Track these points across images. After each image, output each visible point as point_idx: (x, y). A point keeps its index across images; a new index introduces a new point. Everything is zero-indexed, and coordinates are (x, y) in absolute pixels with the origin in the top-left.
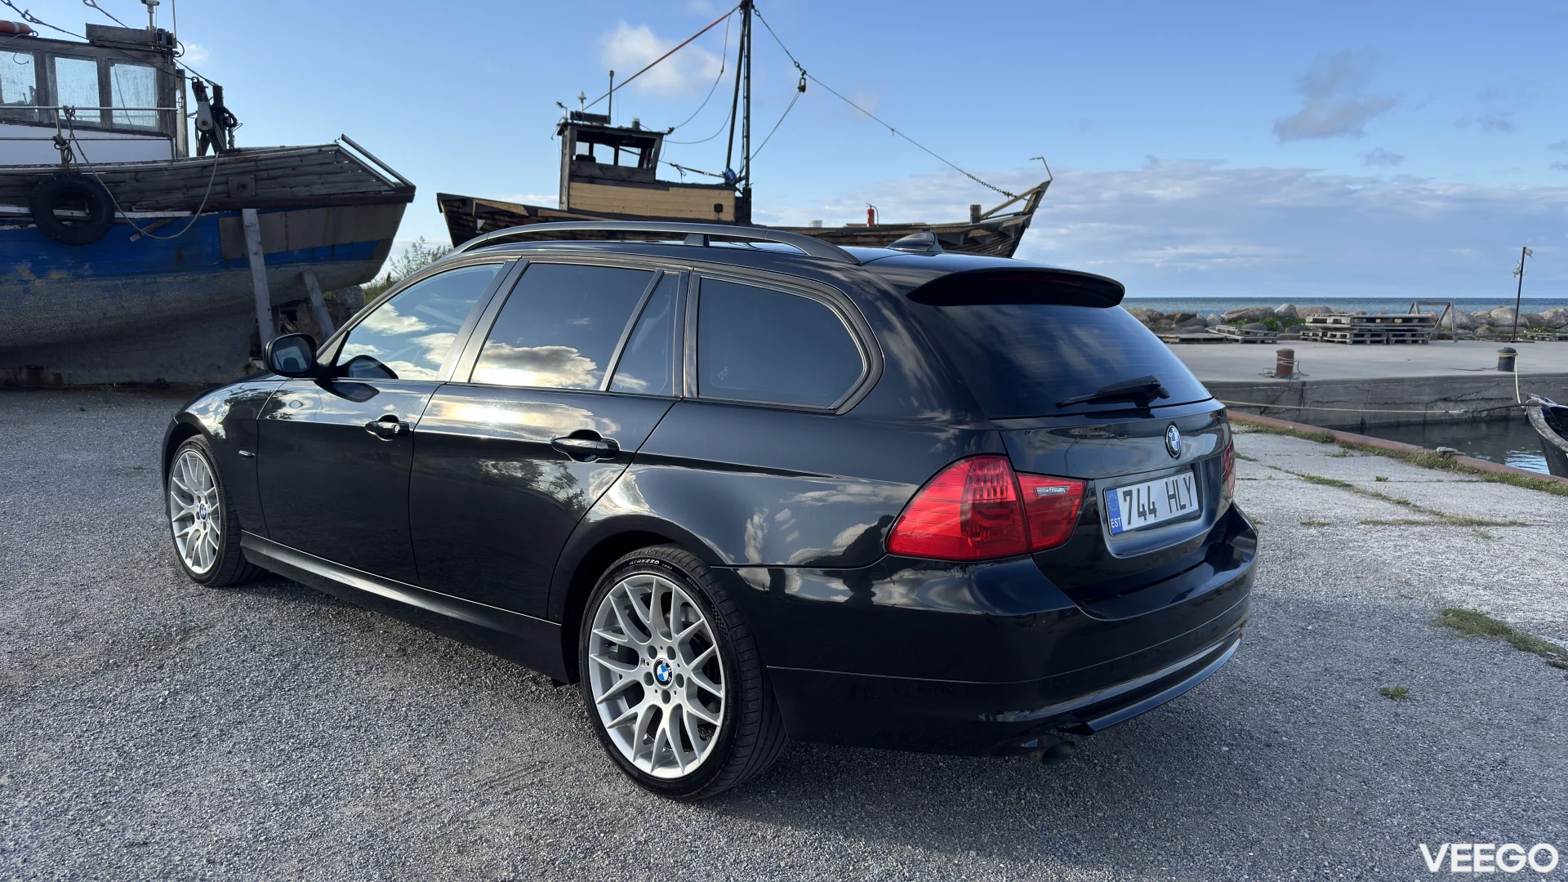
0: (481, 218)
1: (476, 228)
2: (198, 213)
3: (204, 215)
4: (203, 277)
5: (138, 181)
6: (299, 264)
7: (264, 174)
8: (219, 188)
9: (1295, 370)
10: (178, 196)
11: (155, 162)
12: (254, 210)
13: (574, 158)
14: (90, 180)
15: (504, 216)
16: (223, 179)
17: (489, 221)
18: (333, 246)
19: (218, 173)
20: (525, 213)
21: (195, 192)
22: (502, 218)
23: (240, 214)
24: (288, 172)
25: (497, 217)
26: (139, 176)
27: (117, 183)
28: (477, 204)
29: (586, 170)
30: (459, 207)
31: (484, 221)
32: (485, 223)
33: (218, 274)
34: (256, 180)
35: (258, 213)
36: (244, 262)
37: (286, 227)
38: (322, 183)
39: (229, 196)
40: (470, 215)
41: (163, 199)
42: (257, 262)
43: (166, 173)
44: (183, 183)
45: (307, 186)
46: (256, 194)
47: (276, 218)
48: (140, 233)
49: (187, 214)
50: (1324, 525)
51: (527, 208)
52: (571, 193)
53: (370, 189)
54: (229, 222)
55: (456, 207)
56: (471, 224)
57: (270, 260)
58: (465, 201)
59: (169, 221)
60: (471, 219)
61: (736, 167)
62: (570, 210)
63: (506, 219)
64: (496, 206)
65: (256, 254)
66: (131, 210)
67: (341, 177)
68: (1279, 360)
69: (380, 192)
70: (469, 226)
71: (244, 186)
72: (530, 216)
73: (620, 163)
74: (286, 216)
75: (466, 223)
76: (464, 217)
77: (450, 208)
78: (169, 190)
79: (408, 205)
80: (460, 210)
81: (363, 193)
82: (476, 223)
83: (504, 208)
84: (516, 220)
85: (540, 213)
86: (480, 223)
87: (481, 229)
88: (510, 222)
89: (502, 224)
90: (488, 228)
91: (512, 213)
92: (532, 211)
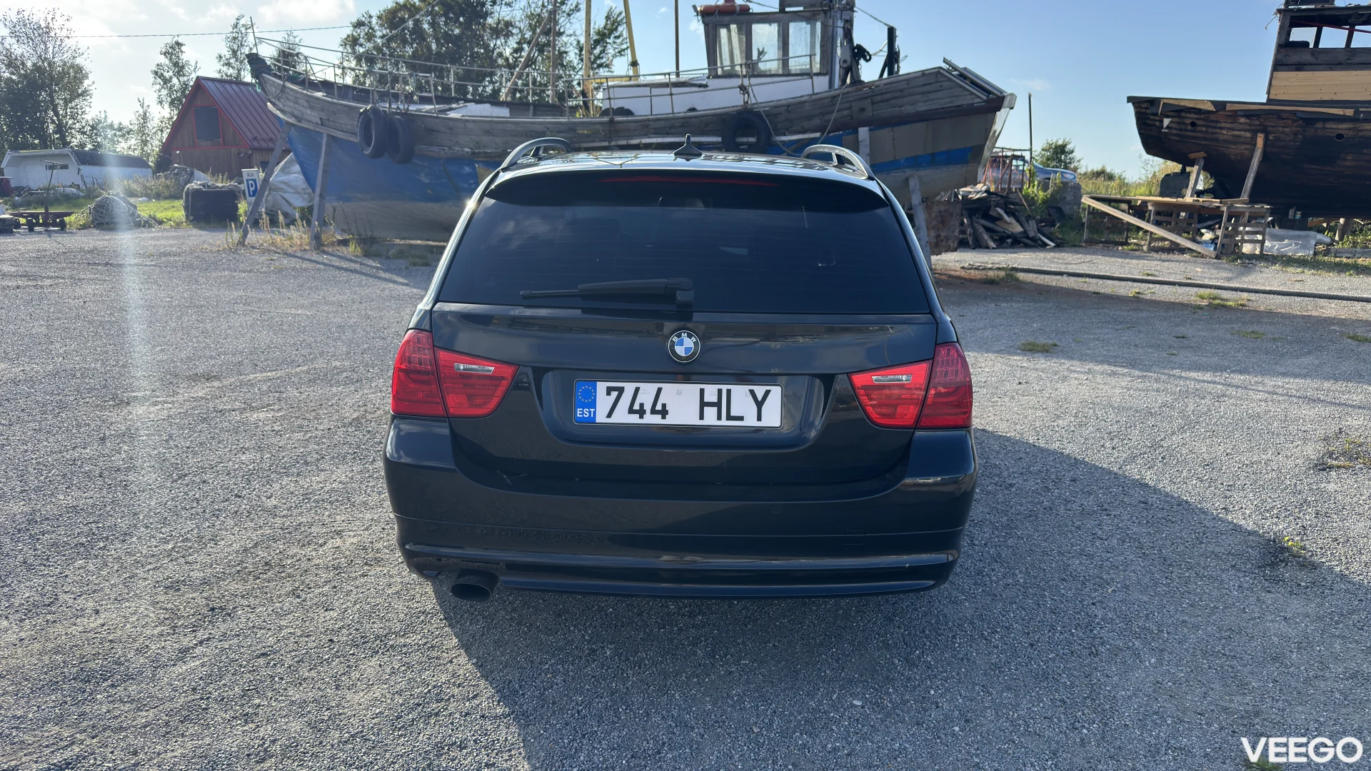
0: (1167, 117)
1: (1162, 127)
2: (825, 134)
5: (789, 112)
6: (905, 170)
7: (878, 98)
8: (846, 112)
11: (802, 96)
12: (866, 129)
13: (1289, 47)
14: (758, 115)
15: (1190, 113)
16: (847, 105)
17: (1176, 120)
18: (933, 154)
19: (843, 101)
20: (1212, 108)
21: (827, 117)
23: (857, 132)
24: (898, 94)
26: (790, 108)
27: (776, 115)
28: (1164, 103)
30: (1147, 108)
31: (1170, 120)
34: (873, 103)
35: (870, 130)
37: (894, 140)
38: (924, 101)
39: (852, 118)
40: (1156, 114)
41: (806, 125)
43: (807, 104)
44: (819, 111)
45: (912, 105)
46: (871, 115)
47: (885, 133)
49: (818, 135)
51: (1214, 103)
52: (1273, 83)
53: (964, 103)
54: (849, 138)
55: (1144, 108)
56: (1157, 123)
57: (881, 167)
58: (1153, 102)
59: (806, 141)
62: (1270, 101)
63: (1193, 115)
64: (1181, 104)
66: (785, 135)
67: (940, 94)
69: (973, 104)
70: (1155, 125)
71: (863, 110)
72: (1217, 111)
73: (1354, 46)
74: (893, 130)
75: (1152, 123)
76: (1152, 117)
77: (1139, 109)
80: (1149, 111)
81: (958, 106)
82: (1162, 122)
83: (1191, 105)
84: (1202, 116)
85: (1228, 107)
86: (1166, 122)
87: (1168, 127)
88: (1196, 119)
89: (1188, 121)
90: (1174, 125)
91: (1200, 110)
92: (1220, 105)
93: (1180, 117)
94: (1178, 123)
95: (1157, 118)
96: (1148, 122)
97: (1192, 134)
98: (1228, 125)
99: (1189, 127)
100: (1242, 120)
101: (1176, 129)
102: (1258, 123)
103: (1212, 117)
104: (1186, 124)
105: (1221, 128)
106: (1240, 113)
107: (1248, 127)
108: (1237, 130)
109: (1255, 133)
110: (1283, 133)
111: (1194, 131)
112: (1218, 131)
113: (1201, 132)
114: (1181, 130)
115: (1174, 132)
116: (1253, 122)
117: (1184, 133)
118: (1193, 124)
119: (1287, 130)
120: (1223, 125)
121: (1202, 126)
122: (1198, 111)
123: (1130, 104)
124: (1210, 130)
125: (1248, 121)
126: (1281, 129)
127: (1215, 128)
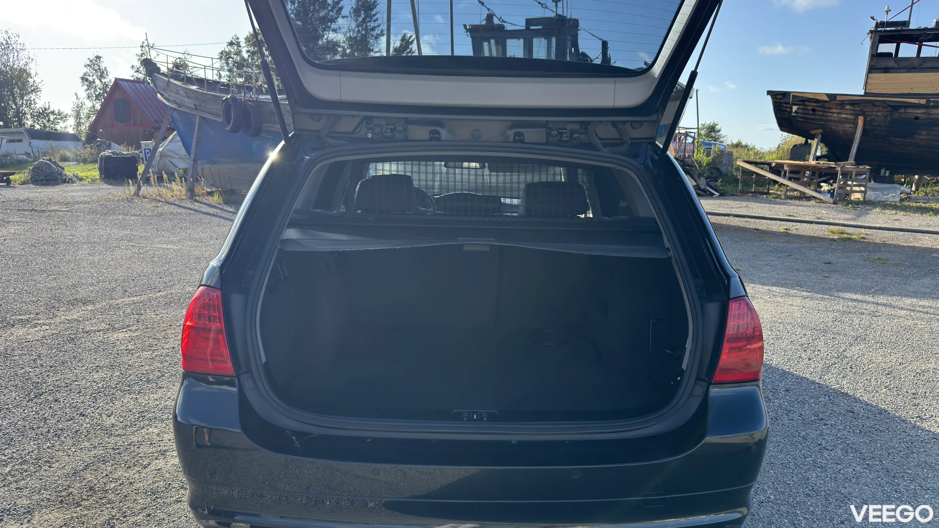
0: (795, 105)
1: (792, 112)
15: (812, 102)
17: (801, 107)
20: (827, 99)
22: (810, 104)
25: (806, 103)
28: (793, 95)
31: (797, 107)
40: (788, 103)
51: (828, 95)
52: (868, 81)
55: (779, 99)
58: (785, 94)
62: (866, 94)
64: (806, 96)
70: (786, 111)
72: (830, 101)
73: (922, 55)
75: (784, 109)
76: (784, 105)
77: (775, 100)
80: (782, 101)
82: (791, 108)
83: (812, 97)
84: (820, 104)
85: (838, 98)
86: (795, 108)
87: (796, 112)
88: (816, 106)
89: (810, 108)
90: (800, 111)
91: (818, 100)
92: (832, 97)
93: (804, 105)
94: (803, 109)
95: (788, 106)
96: (782, 108)
97: (812, 117)
98: (838, 111)
99: (811, 112)
100: (848, 107)
101: (801, 113)
102: (859, 109)
103: (827, 105)
104: (809, 110)
105: (833, 113)
106: (846, 102)
107: (852, 112)
108: (844, 114)
109: (856, 116)
110: (877, 116)
111: (814, 115)
112: (830, 114)
113: (819, 115)
114: (804, 114)
115: (800, 115)
116: (856, 109)
117: (807, 116)
118: (813, 110)
119: (879, 114)
120: (835, 111)
121: (819, 111)
122: (817, 101)
123: (769, 96)
124: (825, 114)
125: (852, 108)
126: (875, 113)
127: (829, 112)
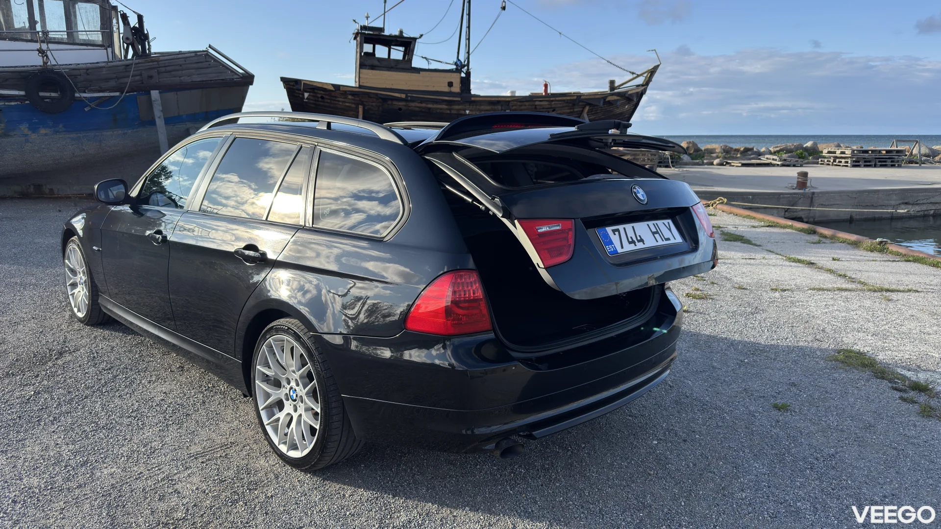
0: (306, 92)
1: (304, 98)
2: (124, 93)
3: (128, 94)
4: (130, 131)
5: (88, 74)
6: (186, 123)
7: (163, 69)
8: (138, 78)
9: (808, 184)
10: (112, 83)
11: (98, 63)
12: (157, 91)
13: (363, 54)
14: (59, 74)
15: (320, 90)
16: (138, 73)
17: (311, 94)
18: (206, 113)
19: (135, 69)
20: (332, 88)
21: (122, 81)
22: (319, 92)
23: (150, 94)
24: (178, 68)
25: (316, 91)
26: (89, 71)
27: (76, 76)
28: (304, 83)
29: (369, 62)
30: (293, 86)
31: (308, 94)
32: (309, 95)
33: (138, 129)
34: (159, 73)
35: (160, 93)
36: (153, 123)
37: (178, 101)
38: (198, 74)
39: (142, 83)
40: (300, 90)
41: (104, 85)
42: (160, 122)
43: (104, 69)
44: (115, 75)
45: (189, 76)
46: (159, 81)
47: (171, 96)
48: (90, 106)
49: (117, 94)
50: (785, 290)
51: (334, 85)
52: (361, 76)
53: (227, 78)
54: (142, 98)
55: (291, 85)
56: (301, 96)
57: (168, 121)
58: (297, 82)
59: (107, 98)
60: (301, 92)
61: (462, 58)
62: (360, 87)
63: (322, 92)
64: (315, 84)
65: (159, 117)
66: (85, 92)
67: (209, 70)
68: (798, 178)
69: (233, 79)
70: (299, 97)
71: (151, 77)
72: (335, 90)
73: (392, 57)
74: (177, 94)
75: (298, 95)
76: (297, 91)
77: (288, 86)
78: (107, 80)
79: (250, 86)
80: (294, 88)
81: (223, 80)
82: (303, 95)
83: (320, 86)
84: (327, 93)
85: (341, 89)
86: (306, 95)
87: (307, 99)
88: (324, 94)
89: (320, 96)
90: (311, 98)
91: (326, 89)
92: (337, 87)
93: (314, 93)
94: (313, 96)
96: (295, 95)
98: (343, 100)
99: (320, 99)
100: (350, 97)
102: (358, 99)
103: (333, 94)
106: (348, 93)
107: (353, 101)
108: (347, 103)
109: (357, 105)
110: (372, 106)
111: (324, 102)
112: (337, 102)
113: (327, 102)
114: (315, 101)
115: (312, 102)
117: (317, 103)
119: (374, 104)
120: (340, 99)
121: (327, 99)
123: (282, 83)
124: (332, 102)
125: (353, 98)
126: (370, 104)
127: (334, 100)
